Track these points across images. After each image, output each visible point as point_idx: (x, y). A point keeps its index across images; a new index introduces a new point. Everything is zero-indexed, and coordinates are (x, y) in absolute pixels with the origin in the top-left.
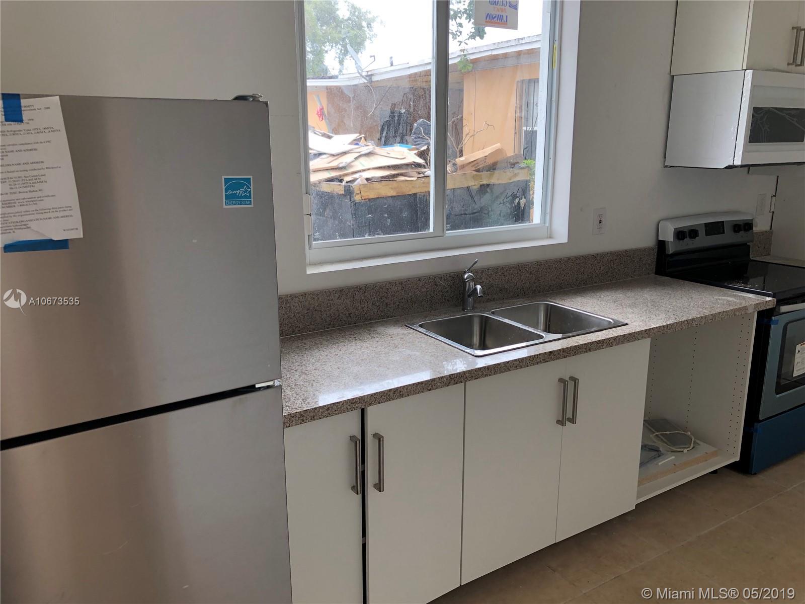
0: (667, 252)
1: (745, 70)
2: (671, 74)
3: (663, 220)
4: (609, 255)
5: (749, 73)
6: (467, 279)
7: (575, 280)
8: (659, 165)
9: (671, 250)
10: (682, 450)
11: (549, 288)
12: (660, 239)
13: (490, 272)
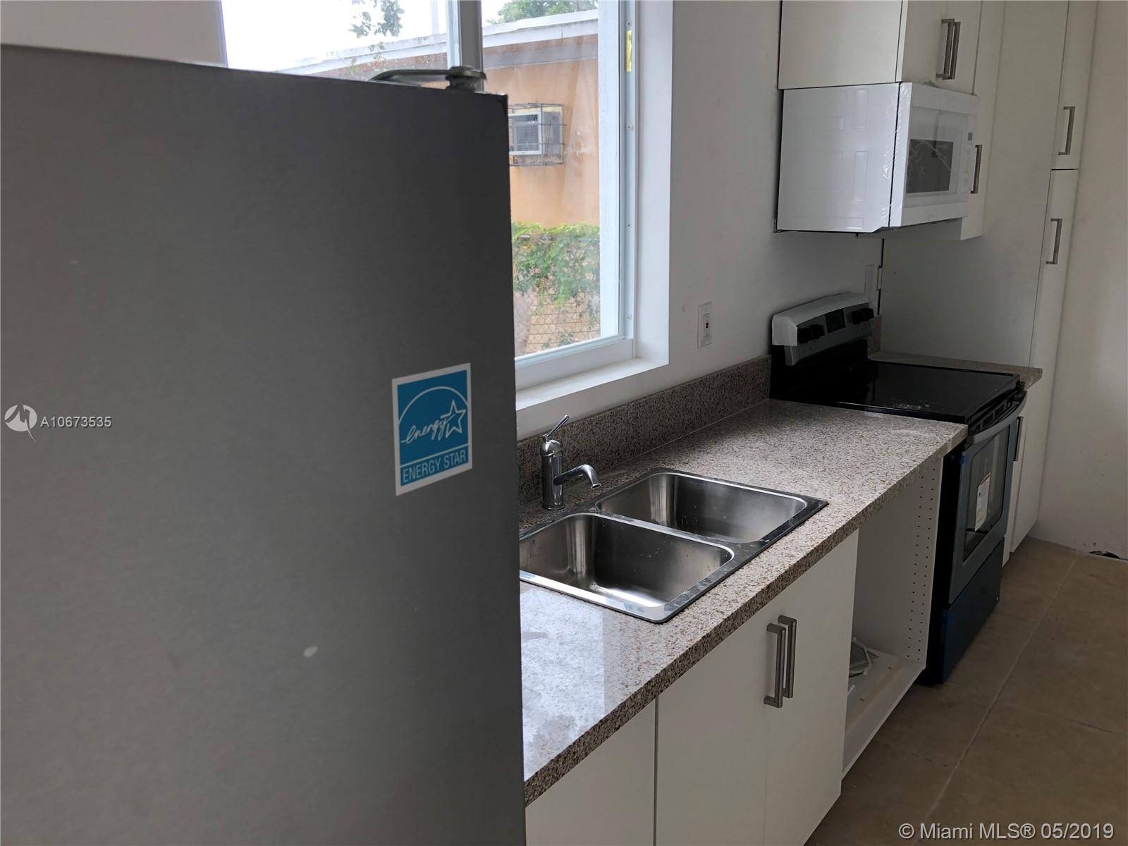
0: (788, 364)
1: (900, 83)
2: (780, 88)
3: (777, 313)
4: (719, 377)
5: (907, 88)
6: (549, 451)
7: (681, 425)
8: (771, 230)
9: (793, 359)
10: (860, 672)
11: (651, 443)
12: (775, 343)
13: (575, 431)
